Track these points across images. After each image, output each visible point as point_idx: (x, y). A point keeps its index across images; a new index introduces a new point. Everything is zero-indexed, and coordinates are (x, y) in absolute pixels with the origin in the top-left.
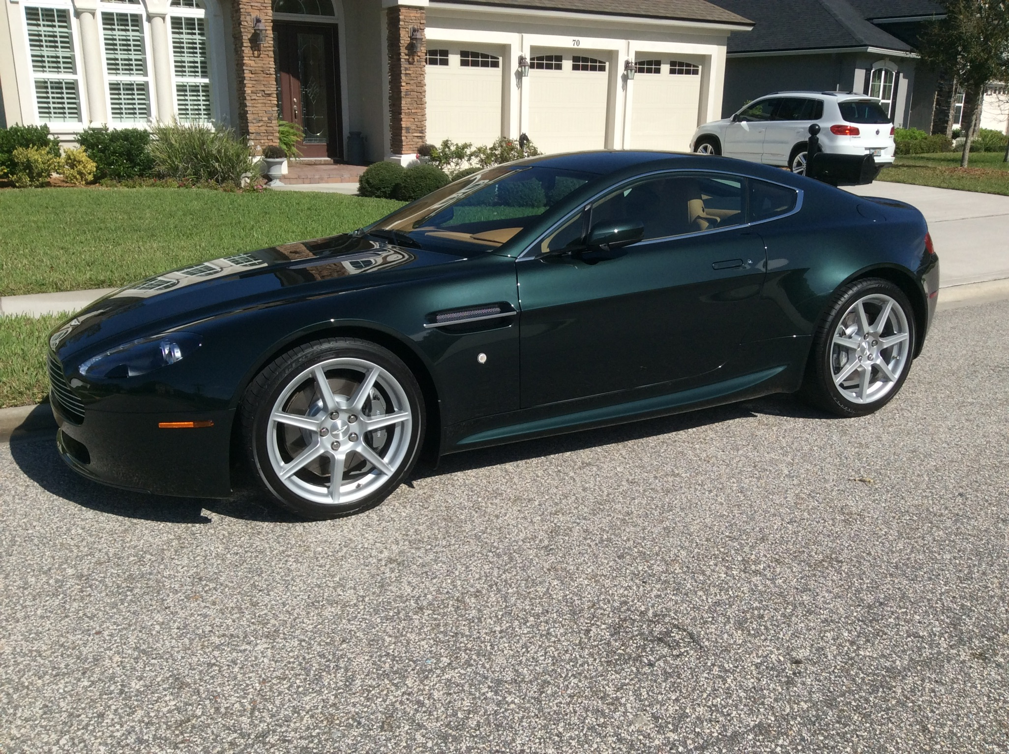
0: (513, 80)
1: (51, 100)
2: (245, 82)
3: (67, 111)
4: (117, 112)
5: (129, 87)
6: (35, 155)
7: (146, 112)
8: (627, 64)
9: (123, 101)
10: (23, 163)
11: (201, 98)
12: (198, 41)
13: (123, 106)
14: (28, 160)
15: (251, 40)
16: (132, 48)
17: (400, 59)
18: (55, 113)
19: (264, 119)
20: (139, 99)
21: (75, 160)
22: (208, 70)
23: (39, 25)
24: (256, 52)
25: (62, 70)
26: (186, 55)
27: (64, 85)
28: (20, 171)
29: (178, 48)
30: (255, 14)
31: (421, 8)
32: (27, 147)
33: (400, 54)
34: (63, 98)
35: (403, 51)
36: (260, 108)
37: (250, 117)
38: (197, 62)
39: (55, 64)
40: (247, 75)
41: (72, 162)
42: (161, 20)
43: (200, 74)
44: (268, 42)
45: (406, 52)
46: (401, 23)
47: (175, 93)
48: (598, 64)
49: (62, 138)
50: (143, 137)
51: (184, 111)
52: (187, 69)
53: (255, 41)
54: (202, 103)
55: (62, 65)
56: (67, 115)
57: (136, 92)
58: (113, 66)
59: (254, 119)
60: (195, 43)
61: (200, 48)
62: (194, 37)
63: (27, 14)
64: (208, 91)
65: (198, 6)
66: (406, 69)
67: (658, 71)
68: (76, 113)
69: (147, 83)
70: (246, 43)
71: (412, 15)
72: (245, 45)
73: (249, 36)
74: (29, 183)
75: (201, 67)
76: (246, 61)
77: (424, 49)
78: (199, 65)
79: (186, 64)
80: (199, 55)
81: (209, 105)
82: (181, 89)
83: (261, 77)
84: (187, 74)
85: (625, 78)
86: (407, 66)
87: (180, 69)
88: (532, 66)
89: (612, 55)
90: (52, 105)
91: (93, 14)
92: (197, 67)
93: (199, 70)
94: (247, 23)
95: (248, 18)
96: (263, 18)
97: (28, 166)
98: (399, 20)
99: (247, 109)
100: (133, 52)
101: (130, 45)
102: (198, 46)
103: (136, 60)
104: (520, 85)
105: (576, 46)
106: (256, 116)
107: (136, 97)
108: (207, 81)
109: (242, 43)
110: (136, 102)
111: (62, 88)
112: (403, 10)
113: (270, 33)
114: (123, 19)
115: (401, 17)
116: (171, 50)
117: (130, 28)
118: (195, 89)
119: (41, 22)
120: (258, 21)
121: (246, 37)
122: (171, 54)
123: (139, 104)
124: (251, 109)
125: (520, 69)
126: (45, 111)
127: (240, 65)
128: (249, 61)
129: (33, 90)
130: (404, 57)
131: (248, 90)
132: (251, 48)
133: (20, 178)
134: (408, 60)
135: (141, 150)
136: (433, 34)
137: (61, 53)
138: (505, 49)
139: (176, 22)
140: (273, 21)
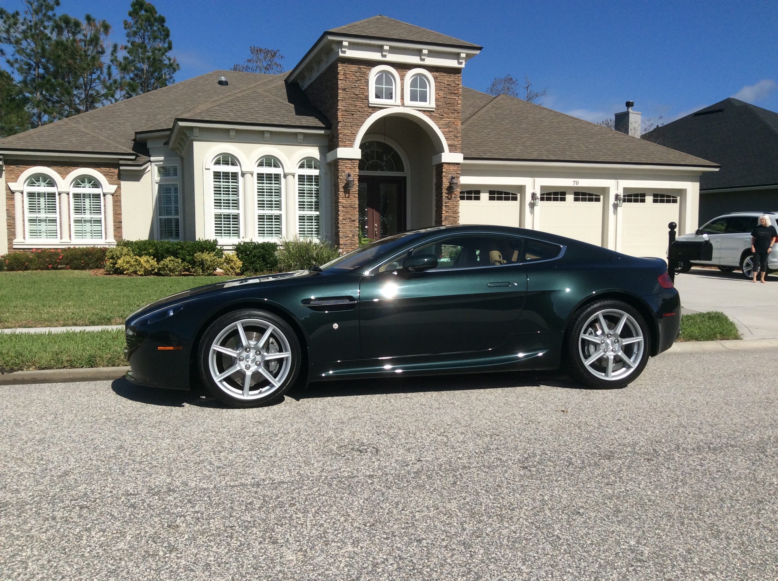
0: (527, 209)
1: (223, 226)
2: (339, 213)
3: (232, 232)
4: (262, 232)
5: (270, 217)
6: (207, 257)
7: (279, 232)
8: (617, 197)
9: (265, 226)
10: (199, 262)
11: (314, 224)
12: (314, 189)
13: (266, 229)
14: (202, 260)
15: (344, 187)
16: (273, 194)
17: (442, 196)
18: (225, 233)
19: (350, 236)
20: (275, 225)
21: (229, 260)
22: (320, 207)
23: (220, 182)
24: (347, 195)
25: (231, 208)
26: (306, 197)
27: (231, 217)
28: (197, 266)
29: (301, 193)
30: (347, 171)
31: (458, 164)
32: (203, 252)
33: (442, 193)
34: (230, 224)
35: (444, 191)
36: (348, 229)
37: (341, 234)
38: (312, 202)
39: (227, 204)
40: (341, 208)
41: (228, 261)
42: (292, 177)
43: (314, 209)
44: (355, 188)
45: (447, 192)
46: (444, 174)
47: (298, 221)
48: (594, 197)
49: (225, 248)
50: (273, 246)
51: (302, 232)
52: (306, 206)
53: (347, 188)
54: (314, 227)
55: (231, 205)
56: (232, 235)
57: (274, 220)
58: (261, 205)
59: (344, 236)
60: (312, 191)
61: (315, 194)
62: (312, 187)
63: (214, 175)
64: (318, 220)
65: (315, 168)
66: (446, 203)
67: (643, 201)
68: (237, 232)
69: (281, 215)
70: (341, 190)
71: (451, 168)
72: (340, 190)
73: (343, 185)
74: (201, 273)
75: (315, 205)
76: (341, 200)
77: (459, 190)
78: (314, 204)
79: (306, 203)
80: (314, 198)
81: (318, 228)
82: (302, 218)
83: (349, 209)
84: (306, 209)
85: (616, 206)
86: (447, 201)
87: (302, 206)
88: (542, 199)
89: (605, 191)
90: (223, 229)
91: (252, 174)
92: (312, 205)
93: (314, 207)
94: (342, 177)
95: (343, 174)
96: (352, 174)
97: (202, 263)
98: (442, 172)
99: (339, 229)
100: (274, 197)
101: (272, 192)
102: (314, 192)
103: (275, 201)
104: (532, 212)
105: (575, 185)
106: (345, 234)
107: (274, 223)
108: (318, 213)
109: (339, 189)
110: (274, 226)
111: (230, 218)
112: (445, 166)
113: (356, 183)
114: (269, 177)
115: (444, 170)
116: (297, 195)
117: (273, 182)
118: (310, 218)
119: (222, 180)
120: (349, 175)
121: (341, 185)
122: (297, 197)
123: (275, 228)
124: (342, 229)
125: (532, 202)
126: (218, 232)
127: (337, 202)
128: (342, 200)
129: (213, 219)
130: (444, 195)
131: (340, 218)
132: (344, 192)
133: (196, 270)
134: (447, 197)
135: (272, 255)
136: (465, 180)
137: (231, 197)
138: (521, 189)
139: (301, 178)
140: (358, 176)
